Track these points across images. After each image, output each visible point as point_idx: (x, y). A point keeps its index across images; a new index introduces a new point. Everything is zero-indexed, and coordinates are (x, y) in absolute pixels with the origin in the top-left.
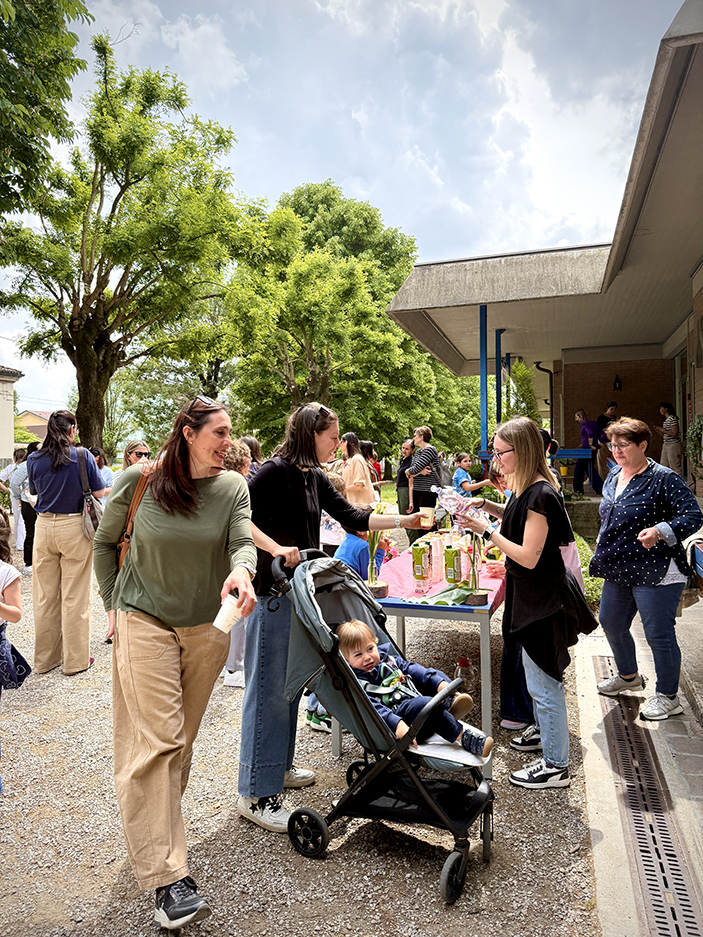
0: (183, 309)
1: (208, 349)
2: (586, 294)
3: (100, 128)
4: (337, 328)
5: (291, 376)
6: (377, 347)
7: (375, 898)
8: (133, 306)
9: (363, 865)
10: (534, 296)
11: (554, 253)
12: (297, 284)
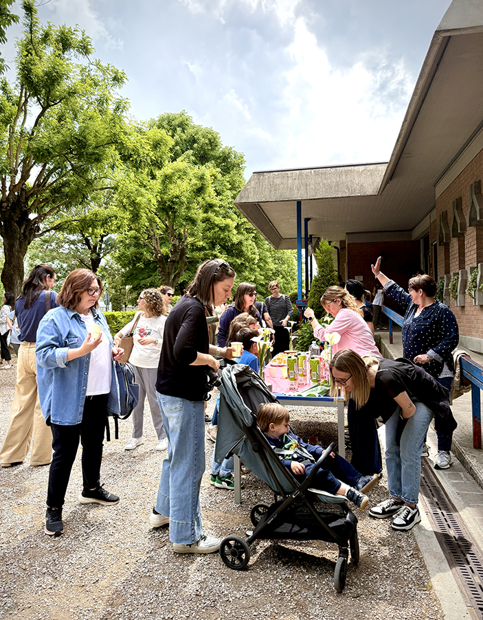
0: (85, 197)
1: (102, 225)
2: (368, 196)
3: (30, 65)
4: (192, 214)
5: (158, 248)
6: (220, 228)
7: (288, 592)
8: (47, 194)
9: (275, 572)
10: (334, 196)
11: (346, 168)
12: (163, 182)
